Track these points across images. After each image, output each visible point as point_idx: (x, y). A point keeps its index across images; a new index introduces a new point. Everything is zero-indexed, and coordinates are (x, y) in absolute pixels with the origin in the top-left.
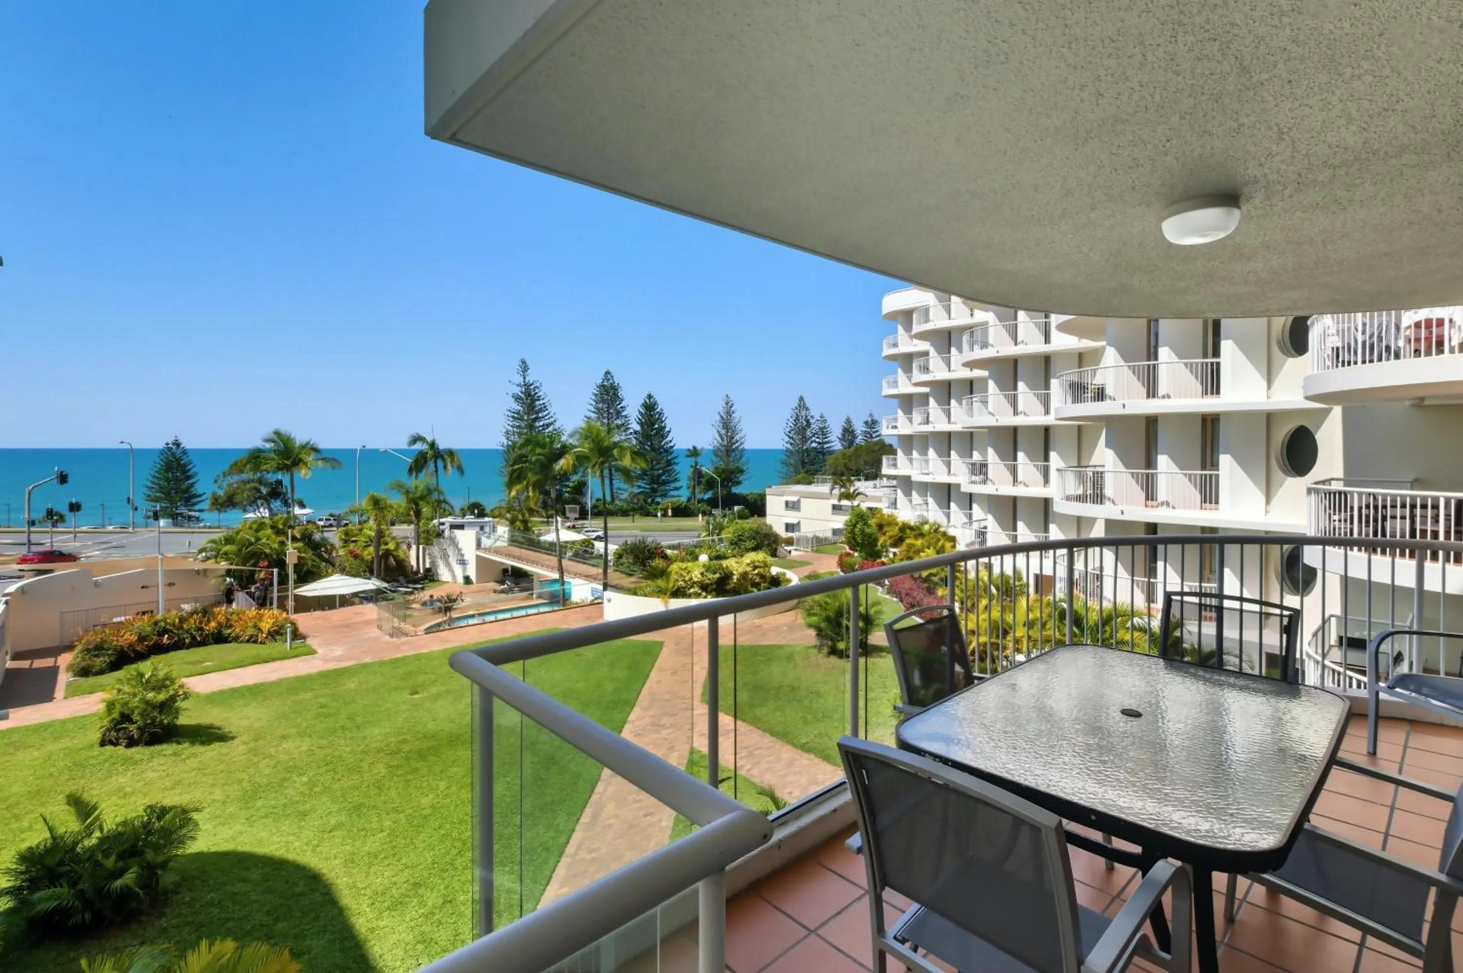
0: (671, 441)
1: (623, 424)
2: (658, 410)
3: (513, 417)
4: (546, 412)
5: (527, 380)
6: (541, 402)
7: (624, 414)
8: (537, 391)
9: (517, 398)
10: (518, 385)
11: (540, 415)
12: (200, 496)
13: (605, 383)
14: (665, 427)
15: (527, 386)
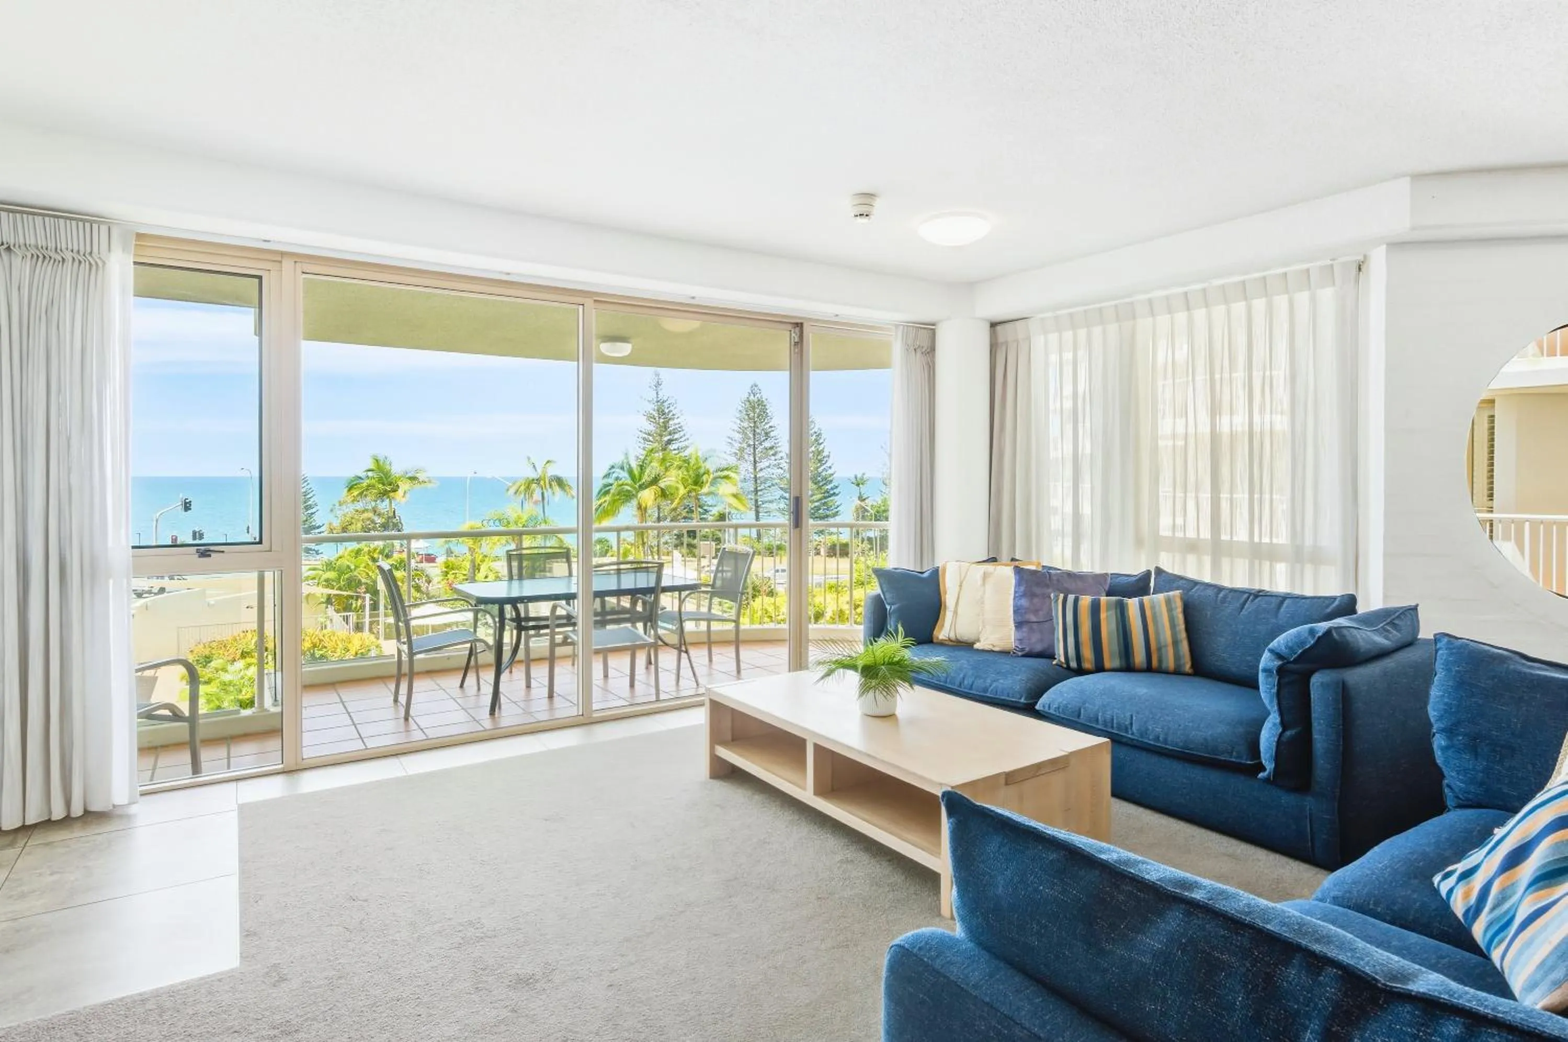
0: (830, 467)
1: (771, 448)
2: (816, 429)
3: (644, 439)
4: (682, 433)
5: (660, 396)
6: (676, 421)
7: (772, 434)
8: (672, 408)
9: (650, 418)
10: (649, 401)
11: (676, 436)
12: (319, 527)
13: (752, 398)
14: (823, 451)
15: (660, 402)
